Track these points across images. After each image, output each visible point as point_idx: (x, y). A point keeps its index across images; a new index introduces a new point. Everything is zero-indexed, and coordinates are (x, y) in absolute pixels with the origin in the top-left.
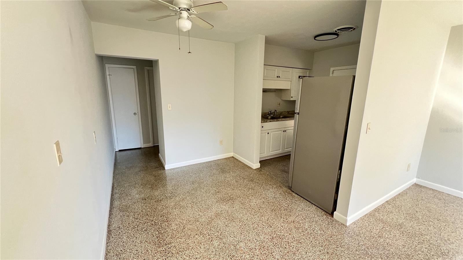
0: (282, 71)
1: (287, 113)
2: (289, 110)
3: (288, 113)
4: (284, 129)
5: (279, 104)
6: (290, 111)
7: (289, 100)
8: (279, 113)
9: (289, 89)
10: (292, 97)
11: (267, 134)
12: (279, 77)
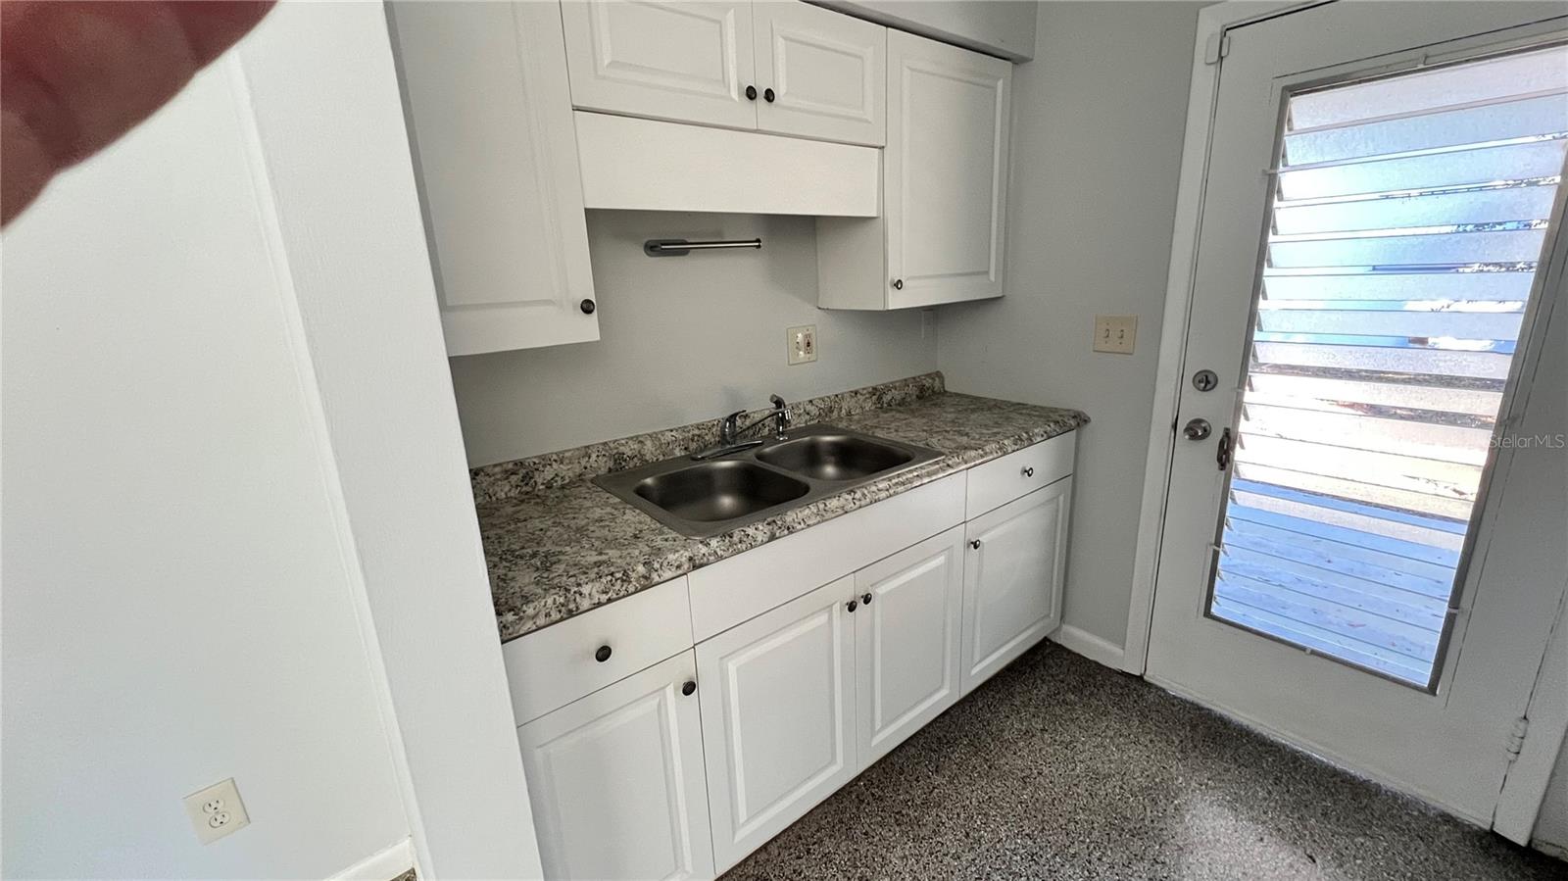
0: (785, 38)
1: (868, 406)
2: (877, 381)
3: (880, 398)
4: (849, 591)
5: (809, 344)
6: (888, 388)
7: (881, 309)
8: (814, 411)
9: (873, 214)
10: (898, 285)
11: (673, 695)
12: (769, 96)
